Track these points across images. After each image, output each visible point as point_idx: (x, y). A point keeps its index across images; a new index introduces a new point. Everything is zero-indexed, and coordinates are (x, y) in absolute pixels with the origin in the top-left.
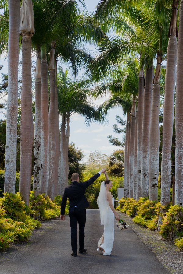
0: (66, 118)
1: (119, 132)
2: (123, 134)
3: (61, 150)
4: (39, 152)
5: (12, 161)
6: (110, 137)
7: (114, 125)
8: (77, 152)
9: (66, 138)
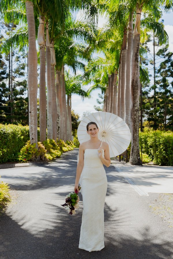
0: (69, 97)
1: (100, 103)
2: (102, 104)
3: (67, 115)
4: (59, 119)
5: (50, 126)
6: (95, 106)
7: (97, 99)
8: (76, 115)
9: (69, 108)
